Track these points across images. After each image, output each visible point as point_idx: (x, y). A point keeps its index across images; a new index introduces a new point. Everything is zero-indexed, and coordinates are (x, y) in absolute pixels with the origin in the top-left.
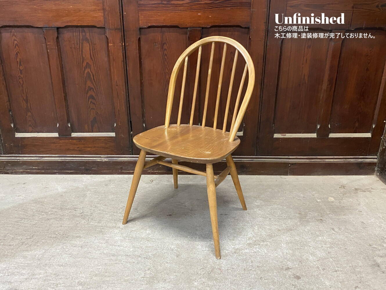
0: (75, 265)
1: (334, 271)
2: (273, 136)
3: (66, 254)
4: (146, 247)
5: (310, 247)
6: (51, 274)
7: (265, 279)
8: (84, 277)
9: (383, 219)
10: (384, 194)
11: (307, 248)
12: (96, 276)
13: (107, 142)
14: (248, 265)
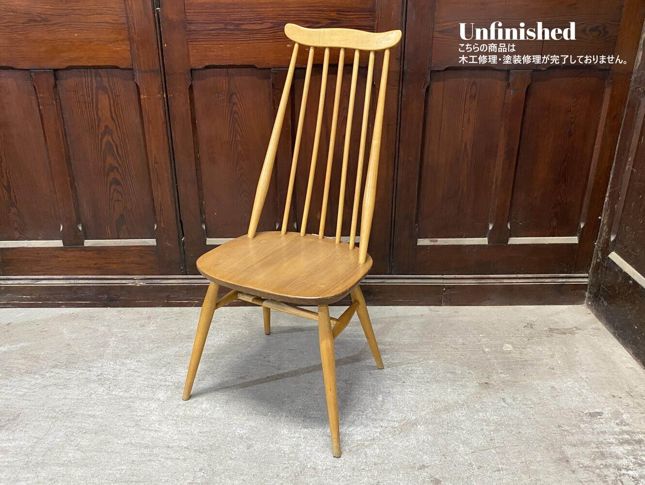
0: (84, 464)
1: (495, 470)
2: (417, 243)
3: (71, 445)
4: (200, 433)
5: (463, 429)
6: (44, 478)
9: (586, 382)
10: (595, 337)
11: (458, 431)
12: (115, 482)
13: (142, 254)
14: (359, 462)
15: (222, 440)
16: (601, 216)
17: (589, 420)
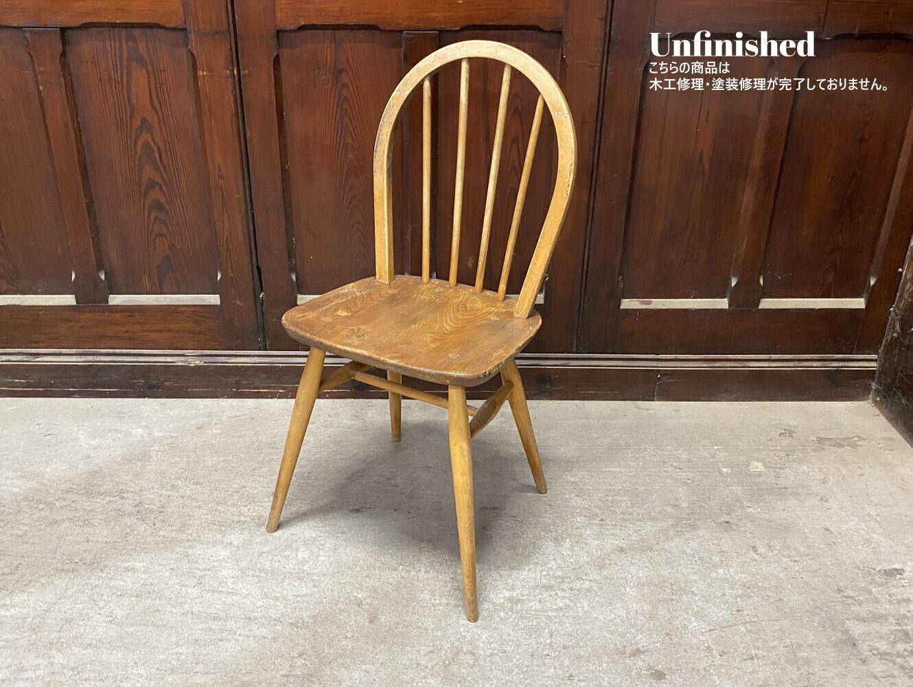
0: (123, 645)
1: (746, 657)
2: (620, 306)
3: (100, 614)
4: (297, 596)
5: (695, 595)
6: (64, 667)
7: (579, 680)
8: (145, 675)
9: (876, 521)
10: (887, 452)
11: (688, 598)
12: (172, 673)
13: (199, 318)
14: (540, 644)
15: (332, 608)
16: (902, 268)
17: (884, 581)
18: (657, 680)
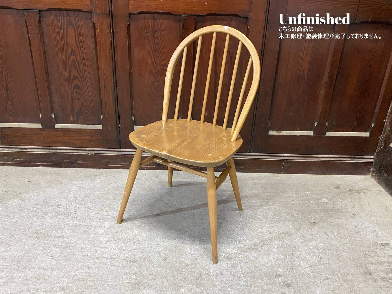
0: (57, 268)
1: (325, 278)
2: (268, 133)
3: (48, 255)
4: (133, 249)
5: (302, 252)
6: (31, 277)
7: (254, 287)
8: (67, 281)
9: (376, 223)
10: (379, 196)
11: (299, 253)
12: (78, 280)
13: (93, 135)
14: (237, 271)
15: (148, 255)
16: (385, 120)
17: (381, 248)
18: (288, 287)
